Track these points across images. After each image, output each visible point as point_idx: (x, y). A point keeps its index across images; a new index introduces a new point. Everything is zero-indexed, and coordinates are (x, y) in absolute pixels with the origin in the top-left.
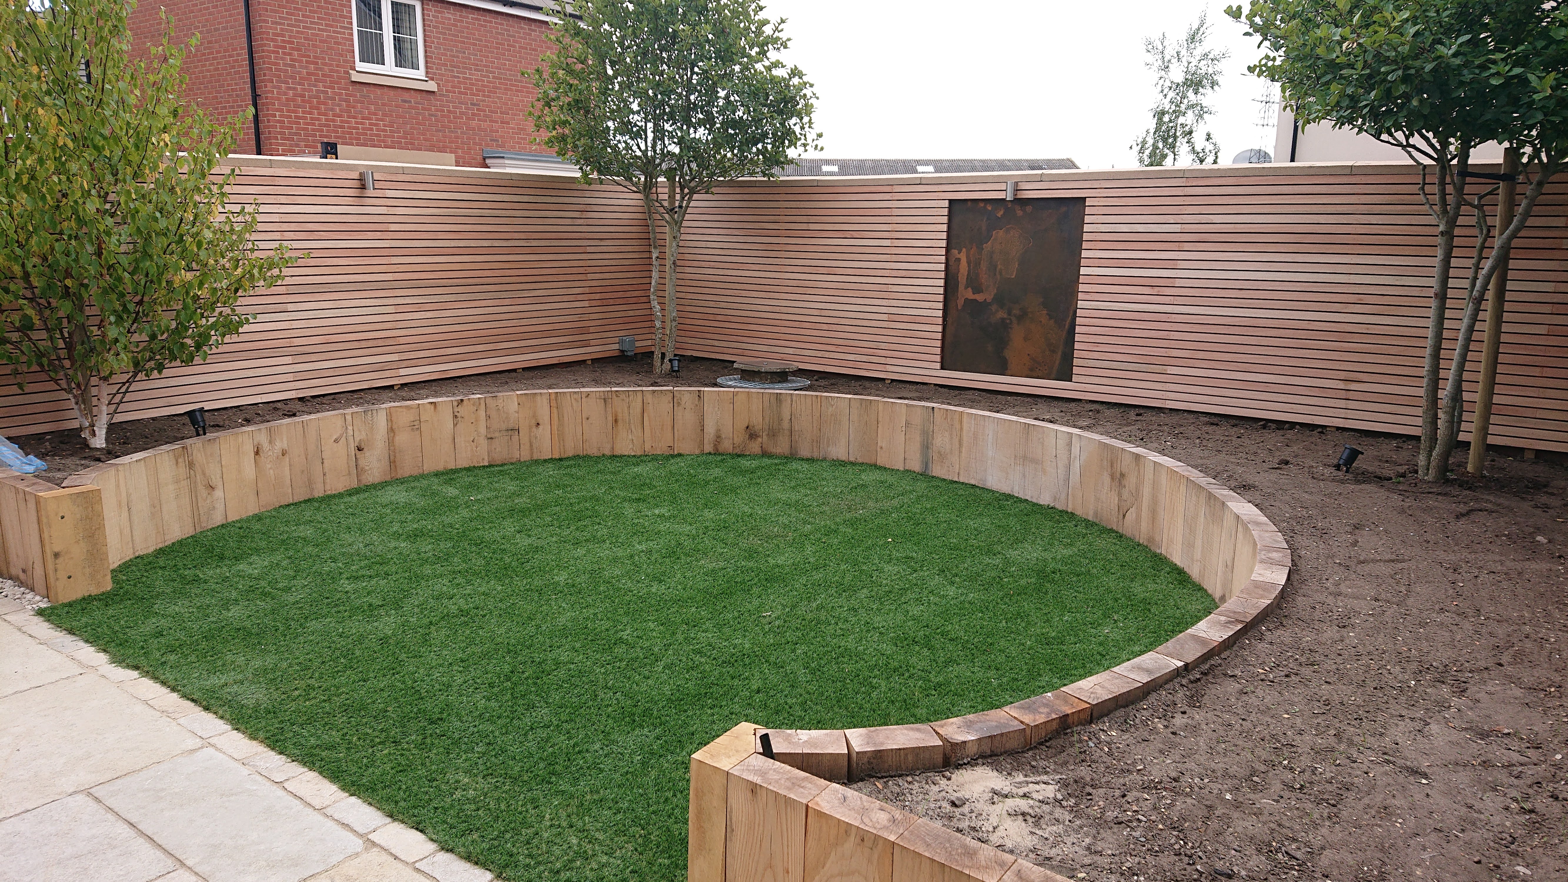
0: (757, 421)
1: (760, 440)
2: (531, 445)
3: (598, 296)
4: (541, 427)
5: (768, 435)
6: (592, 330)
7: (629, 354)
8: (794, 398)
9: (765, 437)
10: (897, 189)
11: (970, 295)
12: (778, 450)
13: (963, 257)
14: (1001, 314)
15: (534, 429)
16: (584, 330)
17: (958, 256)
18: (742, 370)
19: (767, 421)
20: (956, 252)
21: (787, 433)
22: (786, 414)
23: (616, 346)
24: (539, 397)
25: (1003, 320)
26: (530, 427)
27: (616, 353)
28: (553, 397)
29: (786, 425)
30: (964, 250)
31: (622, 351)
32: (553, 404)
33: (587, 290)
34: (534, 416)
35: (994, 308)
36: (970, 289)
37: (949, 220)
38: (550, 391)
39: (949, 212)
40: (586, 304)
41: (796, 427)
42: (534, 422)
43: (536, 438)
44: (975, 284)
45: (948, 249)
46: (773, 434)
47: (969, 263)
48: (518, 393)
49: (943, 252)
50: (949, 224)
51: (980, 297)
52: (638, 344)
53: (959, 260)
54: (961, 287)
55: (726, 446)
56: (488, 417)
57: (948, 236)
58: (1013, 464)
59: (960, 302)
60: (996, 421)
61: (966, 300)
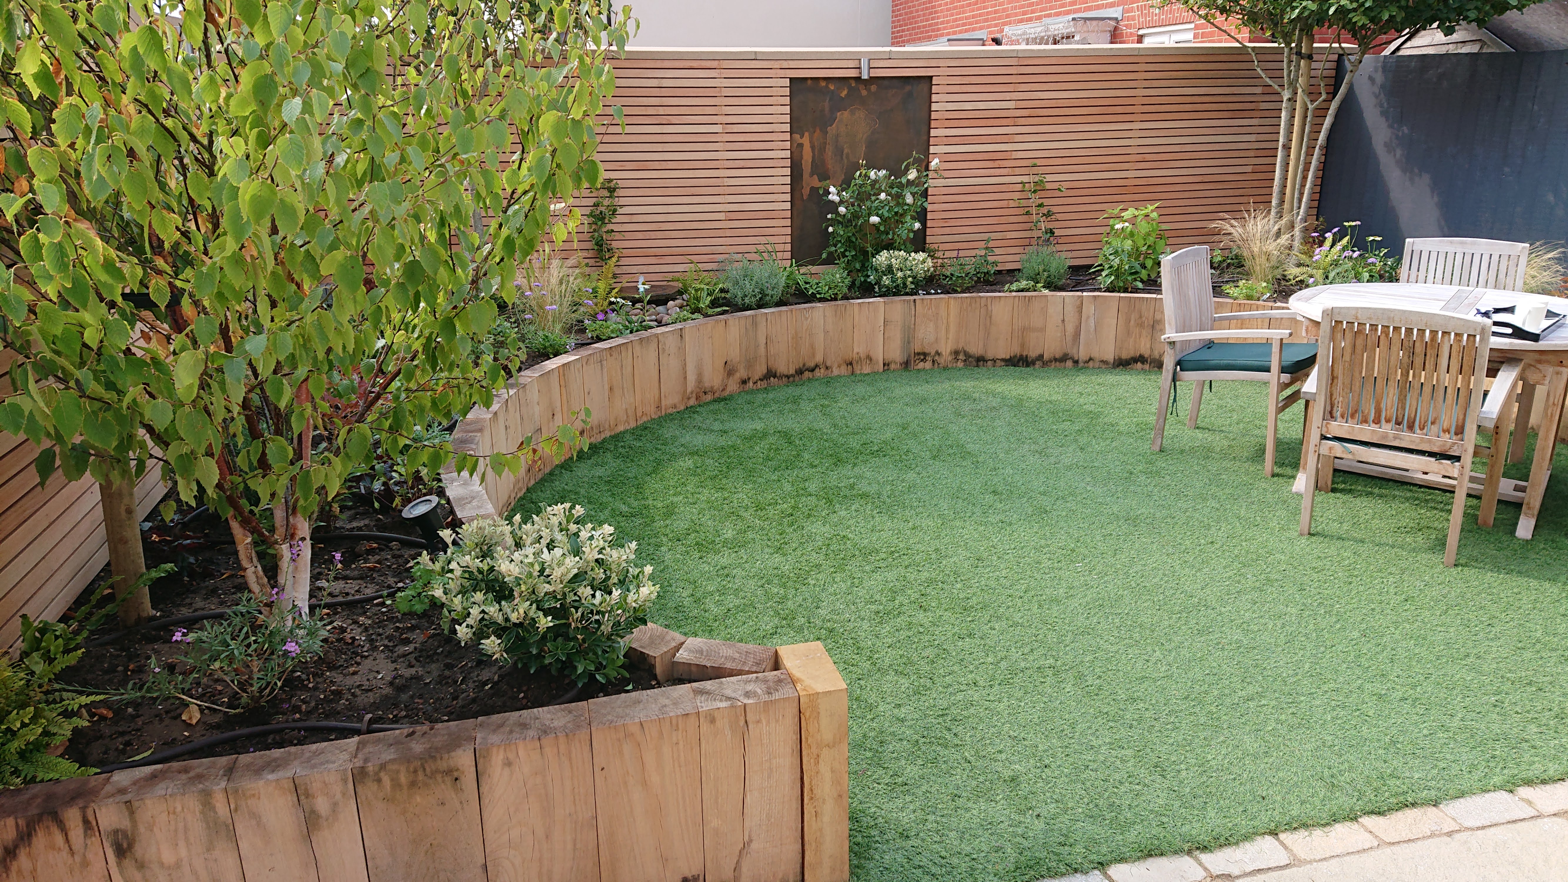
0: (735, 354)
1: (737, 375)
5: (745, 367)
8: (769, 318)
9: (742, 371)
10: (725, 64)
11: (816, 182)
13: (806, 141)
17: (801, 141)
19: (744, 351)
20: (800, 136)
21: (763, 354)
22: (762, 339)
29: (762, 350)
30: (807, 134)
36: (815, 177)
37: (791, 101)
39: (791, 91)
41: (772, 351)
44: (820, 169)
45: (792, 133)
46: (750, 365)
47: (813, 148)
49: (788, 136)
50: (791, 105)
53: (803, 145)
54: (806, 175)
57: (791, 119)
59: (806, 192)
61: (812, 188)
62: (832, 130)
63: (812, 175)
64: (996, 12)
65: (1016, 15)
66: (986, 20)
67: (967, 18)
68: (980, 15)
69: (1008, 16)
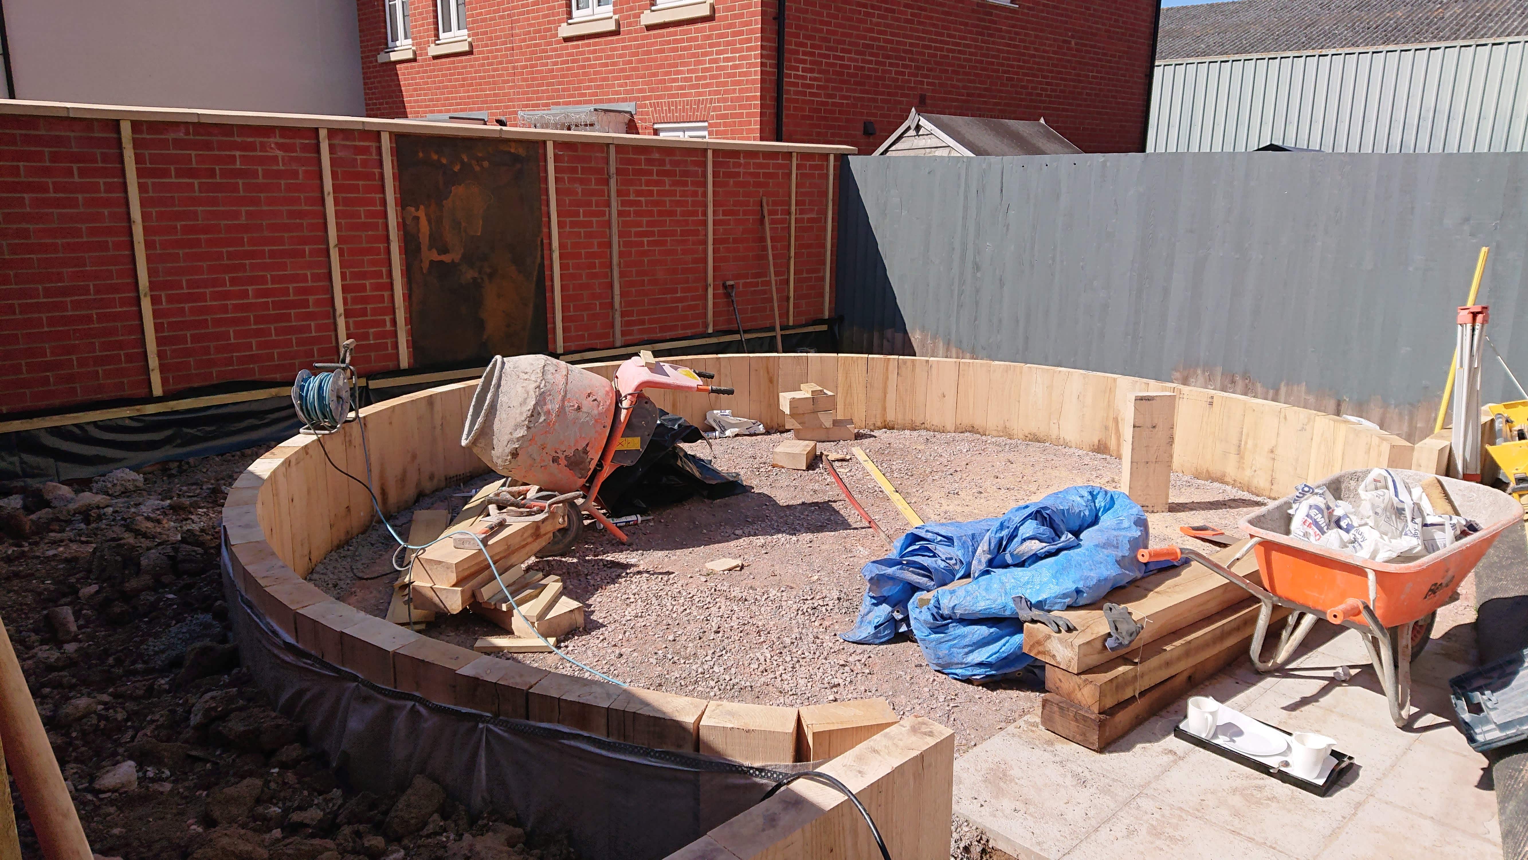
11: (435, 256)
13: (421, 214)
14: (472, 274)
17: (417, 214)
25: (474, 279)
30: (422, 207)
35: (463, 268)
36: (434, 251)
44: (438, 243)
47: (429, 221)
51: (446, 258)
53: (417, 218)
54: (424, 247)
59: (426, 265)
61: (431, 262)
62: (448, 203)
63: (430, 249)
64: (495, 95)
65: (519, 100)
66: (486, 102)
67: (460, 98)
68: (478, 97)
69: (510, 100)
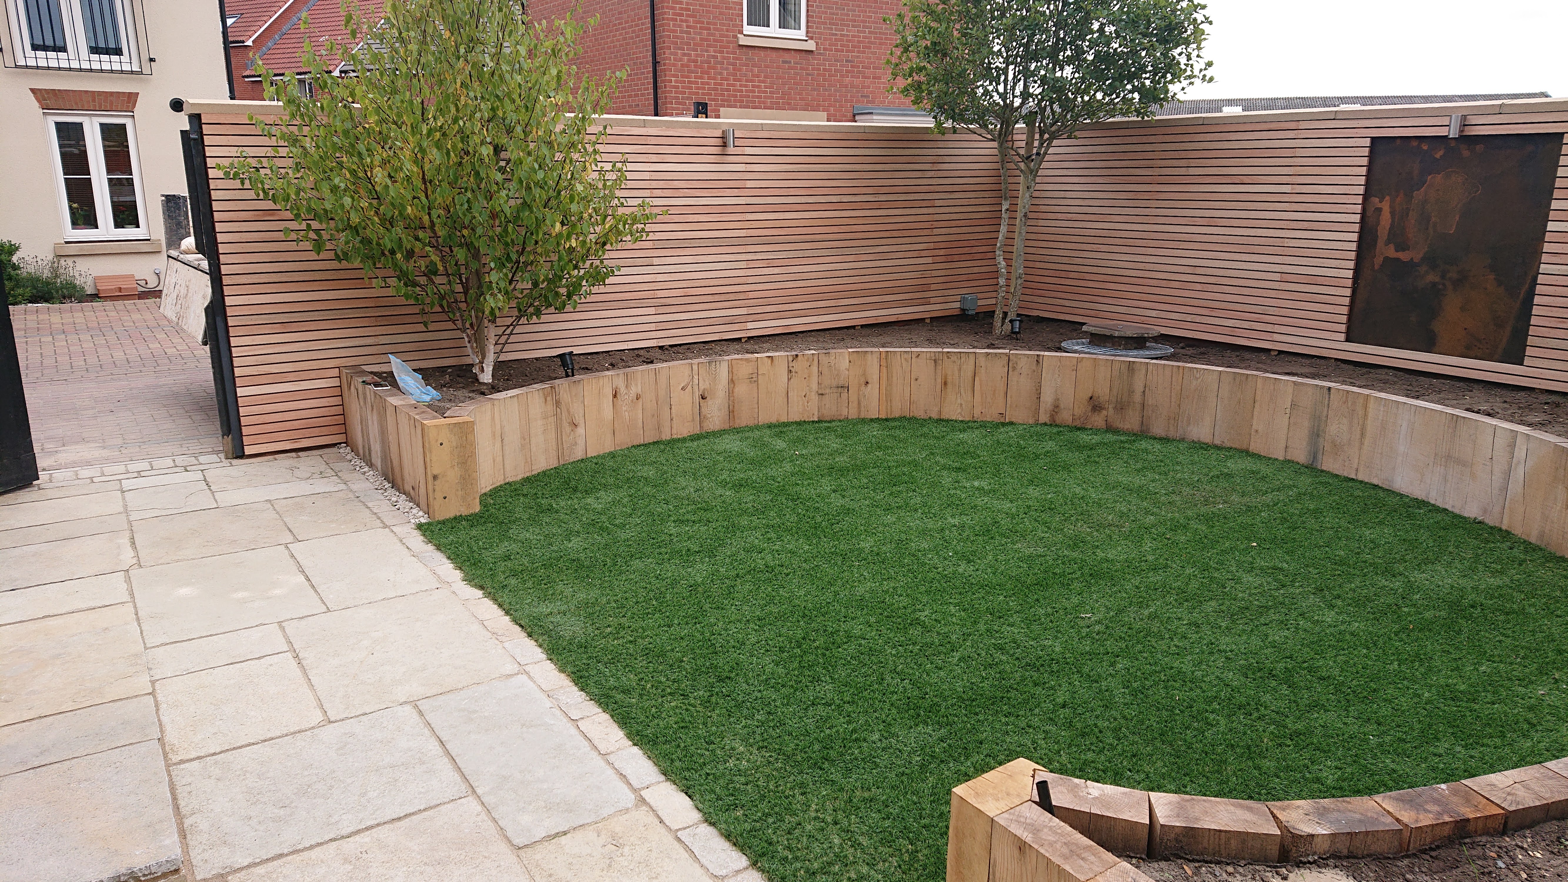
0: (1103, 392)
1: (1104, 412)
2: (859, 404)
3: (942, 252)
4: (869, 386)
5: (1115, 408)
6: (933, 287)
7: (970, 313)
8: (1150, 368)
9: (1111, 411)
10: (1303, 125)
11: (1391, 252)
12: (1127, 426)
13: (1386, 207)
14: (1432, 277)
15: (863, 388)
16: (925, 288)
17: (1379, 205)
18: (1092, 334)
19: (1115, 392)
20: (1377, 200)
21: (1138, 407)
22: (1139, 386)
23: (958, 305)
24: (869, 356)
25: (1434, 284)
26: (860, 385)
27: (957, 312)
28: (883, 355)
29: (1138, 397)
30: (1387, 198)
31: (963, 310)
32: (883, 363)
33: (932, 246)
34: (864, 374)
35: (1423, 269)
36: (1392, 246)
37: (1370, 162)
38: (881, 350)
39: (1371, 152)
40: (930, 260)
41: (1150, 401)
42: (863, 381)
43: (865, 396)
44: (1398, 239)
45: (1366, 197)
46: (1121, 407)
47: (1393, 213)
48: (850, 350)
49: (1360, 200)
50: (1370, 167)
51: (1404, 256)
52: (980, 303)
53: (1380, 210)
54: (1380, 243)
55: (1065, 416)
56: (820, 373)
57: (1367, 181)
58: (1431, 464)
59: (1378, 261)
60: (1413, 408)
61: (1386, 259)
62: (1419, 195)
63: (1387, 245)
